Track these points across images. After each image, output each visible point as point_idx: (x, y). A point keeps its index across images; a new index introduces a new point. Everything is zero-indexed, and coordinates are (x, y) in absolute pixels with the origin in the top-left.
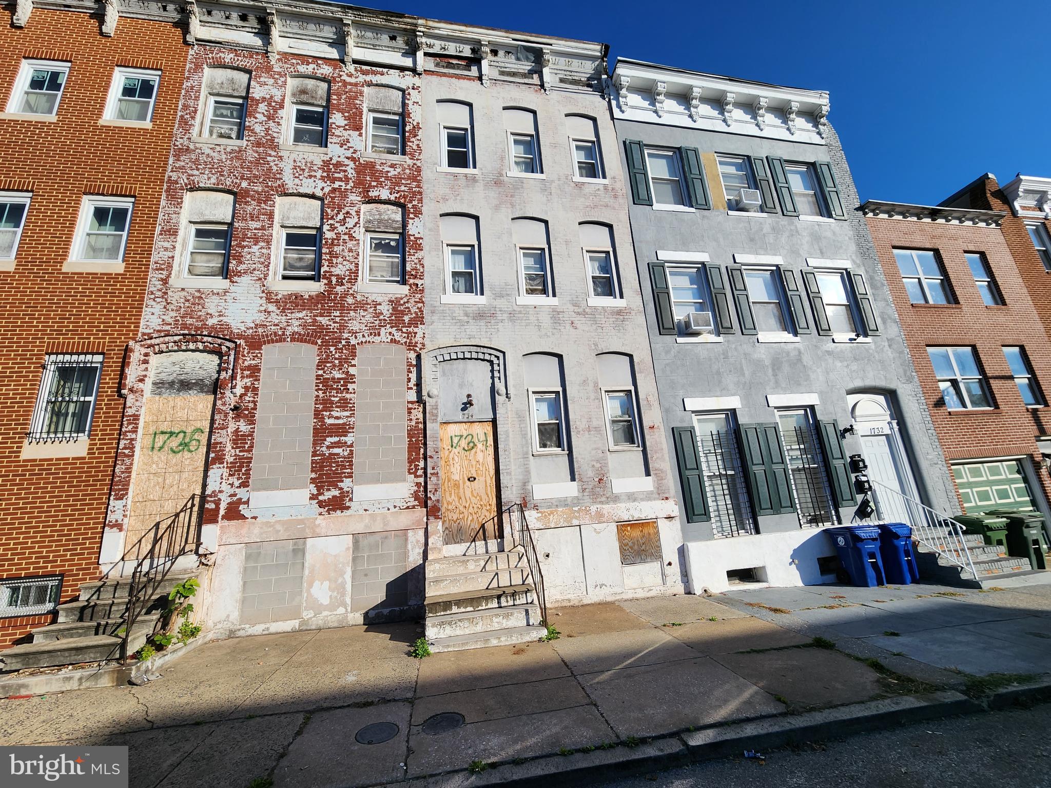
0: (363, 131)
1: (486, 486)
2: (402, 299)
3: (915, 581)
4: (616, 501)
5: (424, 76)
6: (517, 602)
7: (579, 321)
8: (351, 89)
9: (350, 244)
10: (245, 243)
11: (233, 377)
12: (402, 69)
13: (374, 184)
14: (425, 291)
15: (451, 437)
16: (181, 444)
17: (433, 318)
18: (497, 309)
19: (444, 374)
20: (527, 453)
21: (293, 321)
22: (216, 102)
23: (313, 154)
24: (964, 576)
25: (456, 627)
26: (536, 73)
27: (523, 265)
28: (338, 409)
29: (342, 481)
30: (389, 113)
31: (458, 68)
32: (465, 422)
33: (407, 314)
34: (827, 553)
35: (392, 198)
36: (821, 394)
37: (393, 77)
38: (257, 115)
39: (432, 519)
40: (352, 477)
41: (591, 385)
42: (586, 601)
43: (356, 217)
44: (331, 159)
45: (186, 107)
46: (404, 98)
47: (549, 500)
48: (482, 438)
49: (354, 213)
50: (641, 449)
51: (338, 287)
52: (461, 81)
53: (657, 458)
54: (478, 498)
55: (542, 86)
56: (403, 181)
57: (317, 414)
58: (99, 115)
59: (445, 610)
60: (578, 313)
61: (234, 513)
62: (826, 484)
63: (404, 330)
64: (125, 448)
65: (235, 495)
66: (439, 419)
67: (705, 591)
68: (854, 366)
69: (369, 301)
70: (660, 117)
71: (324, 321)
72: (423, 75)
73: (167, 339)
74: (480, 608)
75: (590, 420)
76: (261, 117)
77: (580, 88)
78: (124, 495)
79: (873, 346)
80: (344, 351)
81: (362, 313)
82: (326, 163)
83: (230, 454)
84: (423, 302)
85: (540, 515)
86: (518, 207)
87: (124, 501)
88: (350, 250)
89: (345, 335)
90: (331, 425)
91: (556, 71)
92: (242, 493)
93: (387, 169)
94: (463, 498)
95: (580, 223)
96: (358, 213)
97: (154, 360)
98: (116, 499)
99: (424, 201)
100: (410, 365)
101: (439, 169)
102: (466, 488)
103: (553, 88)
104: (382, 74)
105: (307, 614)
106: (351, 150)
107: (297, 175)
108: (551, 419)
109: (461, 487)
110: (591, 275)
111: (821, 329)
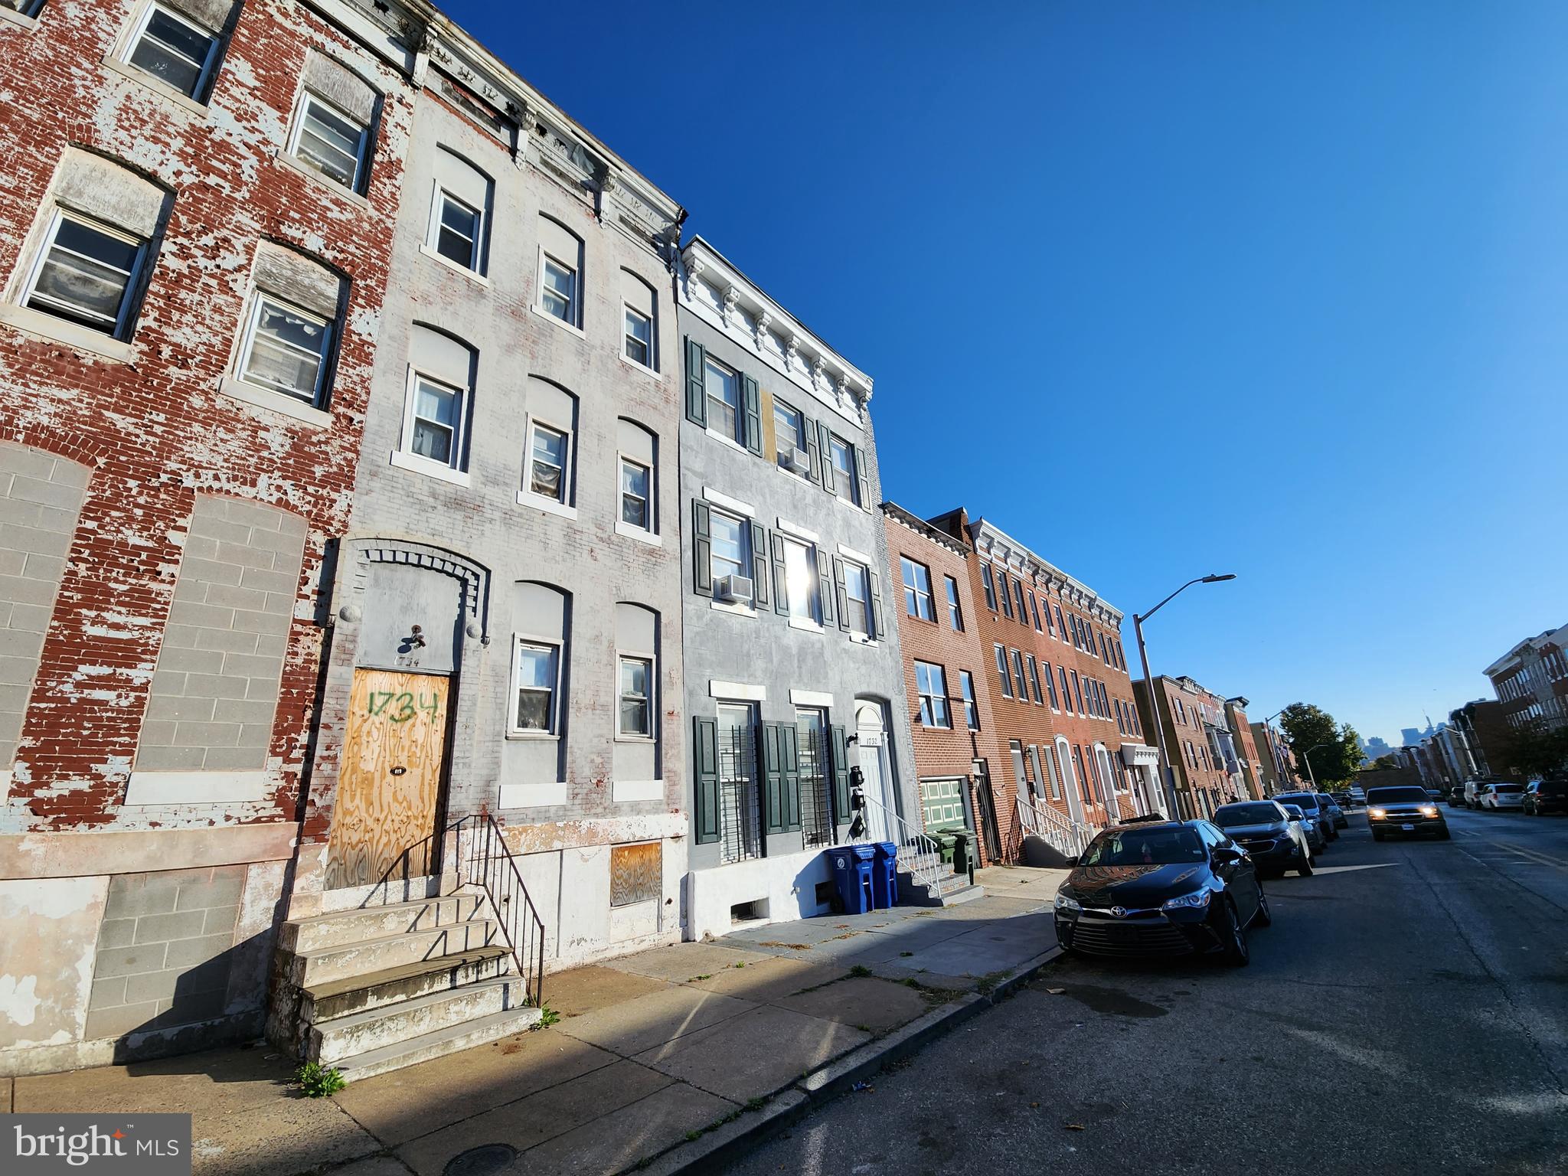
0: (290, 116)
1: (423, 784)
2: (316, 433)
3: (895, 905)
4: (615, 813)
5: (423, 95)
6: (484, 976)
7: (601, 550)
8: (280, 36)
9: (220, 299)
12: (385, 60)
13: (294, 215)
14: (366, 434)
15: (372, 695)
17: (372, 484)
18: (486, 501)
19: (376, 581)
20: (498, 734)
21: (42, 402)
23: (172, 103)
24: (931, 895)
25: (382, 1031)
26: (591, 190)
27: (532, 445)
28: (123, 610)
29: (105, 761)
30: (348, 115)
31: (480, 117)
32: (402, 672)
33: (321, 464)
34: (824, 878)
35: (329, 255)
36: (836, 695)
37: (366, 65)
39: (308, 842)
40: (131, 753)
41: (605, 643)
42: (555, 968)
43: (243, 256)
44: (211, 130)
46: (379, 105)
47: (524, 811)
48: (429, 701)
49: (240, 248)
50: (654, 741)
51: (173, 368)
52: (483, 139)
53: (673, 757)
54: (405, 804)
55: (597, 212)
56: (354, 238)
57: (64, 611)
59: (352, 1006)
60: (602, 540)
62: (829, 798)
63: (311, 489)
66: (355, 662)
67: (706, 935)
68: (863, 670)
69: (242, 416)
70: (726, 326)
71: (123, 423)
72: (422, 92)
74: (419, 993)
75: (597, 693)
77: (643, 242)
79: (878, 651)
80: (163, 496)
81: (222, 434)
82: (198, 133)
84: (357, 452)
85: (506, 833)
86: (539, 361)
88: (217, 309)
89: (172, 465)
90: (97, 638)
91: (618, 205)
93: (325, 202)
94: (376, 804)
95: (620, 418)
96: (249, 249)
99: (389, 287)
100: (310, 553)
101: (422, 249)
102: (385, 786)
103: (610, 223)
104: (346, 47)
106: (258, 136)
107: (126, 124)
108: (537, 685)
109: (377, 783)
110: (623, 491)
111: (842, 624)
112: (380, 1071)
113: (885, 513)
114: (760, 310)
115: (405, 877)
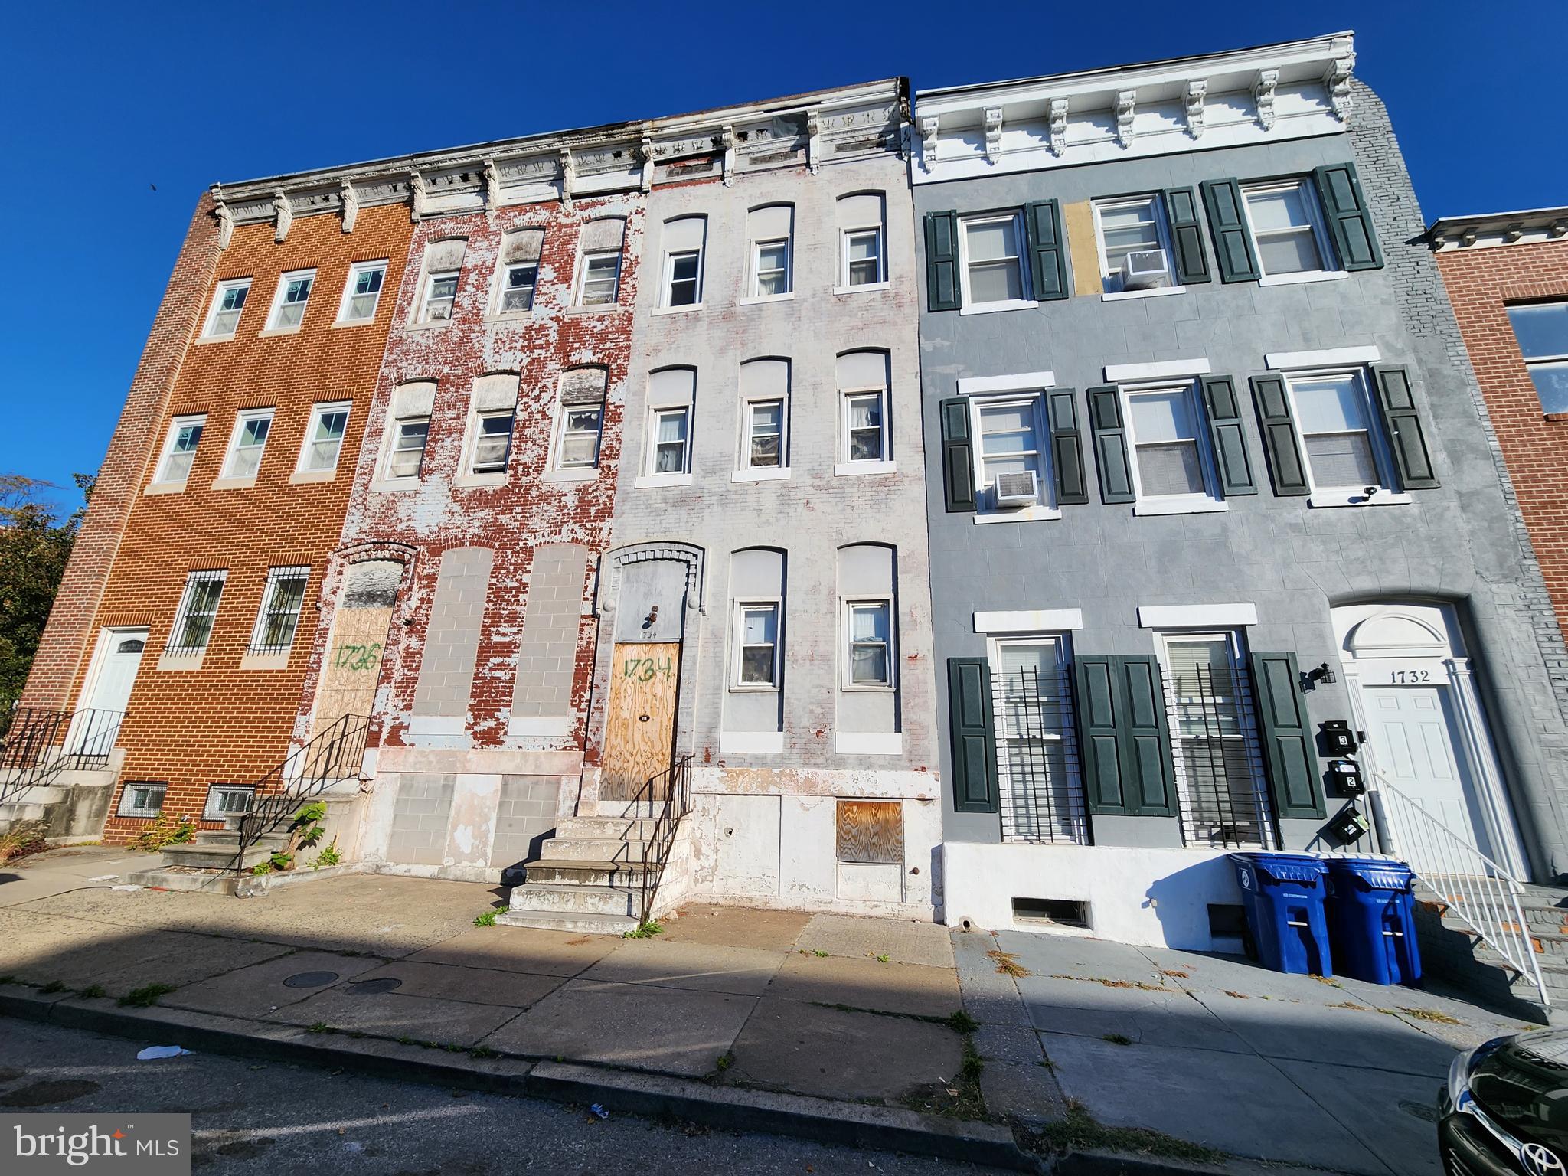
0: (574, 282)
1: (661, 729)
2: (590, 486)
3: (1408, 981)
4: (839, 765)
5: (652, 193)
7: (820, 501)
8: (566, 232)
9: (542, 425)
10: (438, 437)
11: (410, 588)
12: (626, 191)
13: (576, 345)
14: (619, 473)
15: (626, 662)
16: (360, 660)
17: (624, 508)
18: (705, 491)
19: (628, 579)
20: (719, 687)
21: (475, 522)
22: (436, 281)
23: (518, 321)
25: (544, 900)
26: (801, 147)
27: (749, 424)
28: (506, 625)
29: (499, 710)
30: (606, 251)
31: (697, 171)
32: (646, 643)
33: (594, 505)
34: (1229, 897)
35: (595, 359)
36: (1265, 605)
37: (616, 205)
38: (468, 288)
39: (587, 764)
40: (510, 706)
41: (825, 592)
42: (775, 905)
43: (552, 390)
44: (534, 323)
45: (405, 293)
46: (626, 227)
47: (742, 756)
48: (664, 664)
49: (550, 385)
50: (893, 689)
51: (524, 478)
52: (698, 186)
53: (916, 705)
54: (649, 744)
55: (808, 165)
56: (610, 336)
57: (485, 630)
58: (333, 319)
59: (547, 878)
60: (819, 488)
61: (394, 739)
62: (1259, 771)
63: (588, 525)
64: (314, 663)
65: (397, 718)
66: (614, 639)
67: (965, 922)
68: (1358, 551)
69: (554, 492)
70: (992, 164)
71: (504, 519)
72: (652, 192)
73: (359, 548)
74: (587, 883)
75: (815, 643)
76: (470, 289)
77: (867, 151)
78: (308, 710)
79: (1415, 510)
80: (521, 555)
81: (545, 507)
82: (528, 329)
83: (399, 672)
84: (614, 489)
85: (725, 774)
86: (750, 345)
87: (307, 717)
88: (542, 432)
89: (524, 536)
90: (497, 643)
91: (831, 137)
92: (404, 717)
93: (593, 323)
94: (630, 742)
95: (839, 355)
96: (555, 384)
97: (349, 570)
98: (302, 714)
99: (631, 357)
100: (590, 569)
101: (655, 312)
102: (636, 729)
103: (823, 163)
104: (603, 205)
105: (448, 861)
106: (557, 308)
107: (497, 350)
108: (766, 641)
109: (630, 728)
110: (850, 429)
111: (1282, 485)
112: (517, 924)
113: (1434, 247)
114: (1048, 103)
115: (651, 800)
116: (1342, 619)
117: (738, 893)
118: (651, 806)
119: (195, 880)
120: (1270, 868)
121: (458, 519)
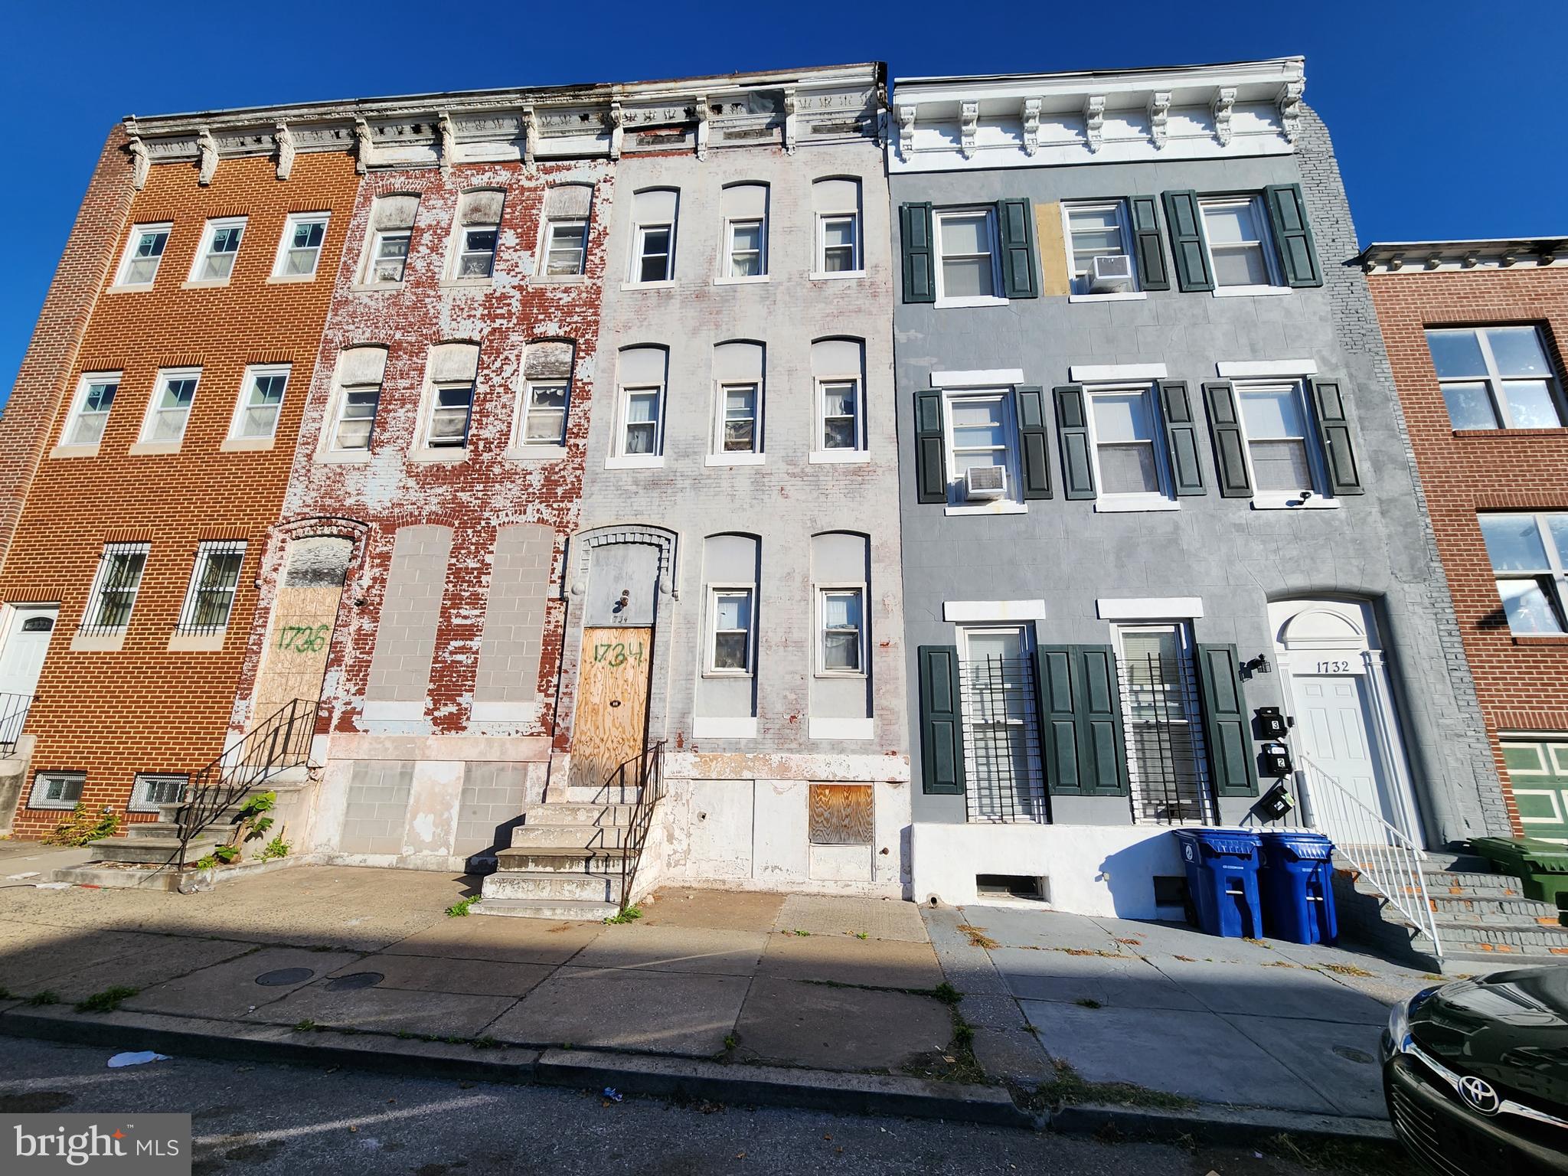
0: (537, 250)
1: (633, 714)
2: (557, 465)
3: (1326, 941)
4: (812, 750)
5: (621, 161)
7: (794, 488)
8: (528, 197)
9: (504, 399)
10: (391, 407)
11: (361, 567)
12: (594, 157)
13: (541, 317)
14: (587, 453)
15: (596, 647)
16: (306, 642)
17: (593, 489)
18: (678, 474)
19: (598, 562)
20: (692, 673)
21: (432, 498)
22: (385, 239)
23: (477, 287)
25: (520, 888)
26: (777, 125)
27: (723, 408)
28: (468, 607)
29: (461, 695)
30: (572, 219)
31: (669, 141)
32: (616, 628)
33: (561, 485)
34: (1174, 870)
35: (562, 333)
36: (1211, 599)
37: (583, 171)
38: (421, 248)
39: (557, 750)
40: (472, 691)
41: (798, 579)
42: (748, 887)
43: (515, 363)
44: (495, 291)
45: (350, 250)
46: (593, 196)
47: (715, 741)
48: (635, 649)
49: (513, 358)
50: (865, 676)
51: (485, 454)
52: (670, 158)
53: (888, 691)
54: (620, 729)
55: (784, 144)
56: (577, 310)
57: (445, 613)
58: (268, 273)
59: (520, 866)
60: (794, 475)
61: (346, 725)
62: (1201, 754)
63: (555, 506)
64: (254, 644)
65: (349, 703)
66: (583, 623)
67: (934, 900)
68: (1293, 551)
69: (518, 470)
70: (967, 158)
71: (464, 496)
72: (621, 159)
73: (303, 523)
74: (562, 870)
75: (789, 630)
76: (423, 250)
77: (843, 135)
78: (247, 695)
79: (1342, 514)
80: (483, 535)
81: (509, 485)
82: (489, 297)
83: (350, 655)
84: (583, 469)
85: (698, 759)
86: (724, 327)
87: (247, 701)
88: (504, 406)
89: (486, 515)
90: (458, 625)
91: (807, 118)
92: (357, 702)
93: (559, 295)
94: (601, 728)
95: (814, 342)
96: (518, 357)
97: (292, 547)
98: (241, 699)
99: (600, 332)
100: (557, 551)
101: (625, 287)
102: (606, 714)
103: (800, 143)
104: (568, 169)
105: (407, 851)
106: (520, 276)
107: (455, 316)
108: (738, 627)
109: (601, 713)
110: (824, 417)
111: (1228, 487)
112: (491, 913)
113: (1367, 269)
114: (1022, 101)
115: (622, 785)
116: (1278, 612)
117: (711, 876)
118: (623, 791)
119: (131, 876)
120: (1212, 842)
121: (413, 495)
